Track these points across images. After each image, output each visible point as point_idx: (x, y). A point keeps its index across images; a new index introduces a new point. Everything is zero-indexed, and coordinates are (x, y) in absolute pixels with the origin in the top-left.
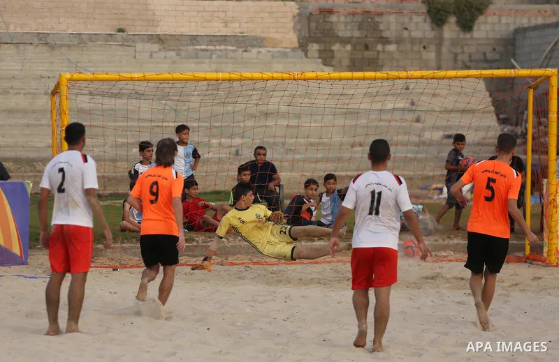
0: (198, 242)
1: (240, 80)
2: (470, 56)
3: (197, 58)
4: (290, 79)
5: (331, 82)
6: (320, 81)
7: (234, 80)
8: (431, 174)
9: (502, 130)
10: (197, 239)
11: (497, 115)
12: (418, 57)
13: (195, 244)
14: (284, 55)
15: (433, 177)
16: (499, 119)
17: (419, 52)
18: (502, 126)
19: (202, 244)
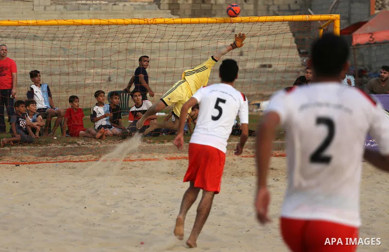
0: (79, 144)
1: (108, 25)
2: (279, 7)
3: (79, 10)
4: (145, 24)
5: (174, 26)
6: (166, 25)
7: (103, 25)
8: (251, 93)
9: (302, 61)
10: (78, 142)
11: (299, 50)
13: (76, 146)
15: (253, 95)
16: (300, 53)
17: (241, 4)
18: (303, 58)
19: (81, 146)
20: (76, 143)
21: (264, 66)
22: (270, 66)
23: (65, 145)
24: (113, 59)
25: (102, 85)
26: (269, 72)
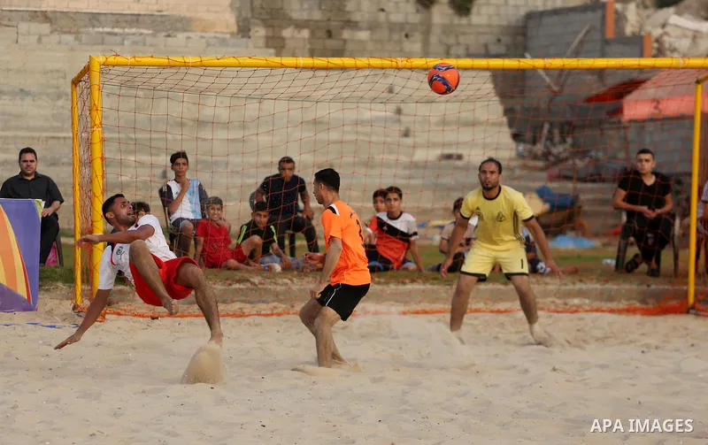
0: (253, 284)
2: (467, 49)
3: (103, 44)
8: (429, 206)
9: (517, 149)
10: (251, 279)
11: (511, 128)
12: (398, 49)
14: (223, 42)
15: (432, 210)
17: (400, 42)
18: (518, 144)
19: (260, 286)
20: (248, 281)
21: (449, 157)
22: (460, 157)
23: (230, 285)
24: (169, 136)
25: (153, 184)
26: (457, 168)
